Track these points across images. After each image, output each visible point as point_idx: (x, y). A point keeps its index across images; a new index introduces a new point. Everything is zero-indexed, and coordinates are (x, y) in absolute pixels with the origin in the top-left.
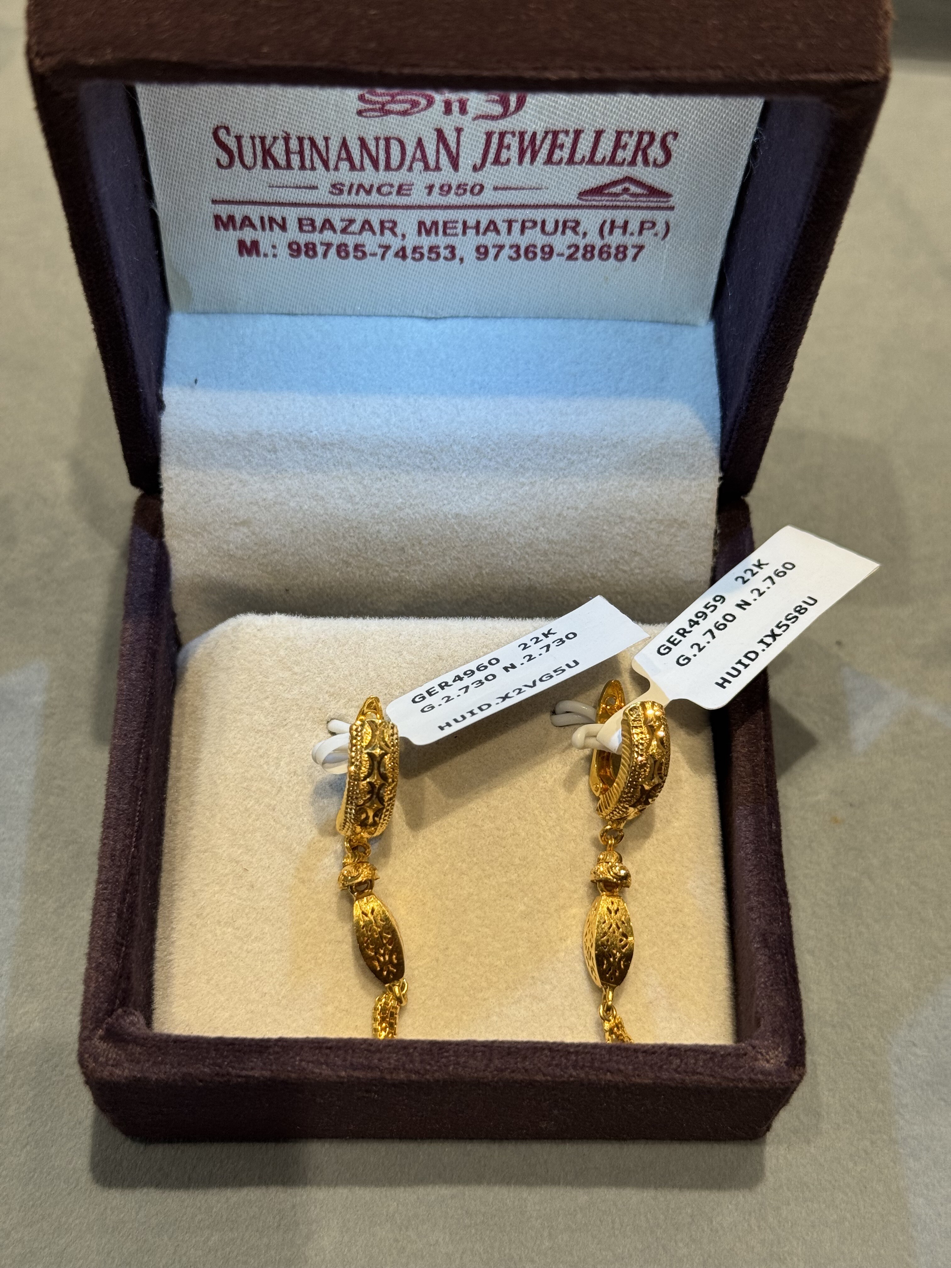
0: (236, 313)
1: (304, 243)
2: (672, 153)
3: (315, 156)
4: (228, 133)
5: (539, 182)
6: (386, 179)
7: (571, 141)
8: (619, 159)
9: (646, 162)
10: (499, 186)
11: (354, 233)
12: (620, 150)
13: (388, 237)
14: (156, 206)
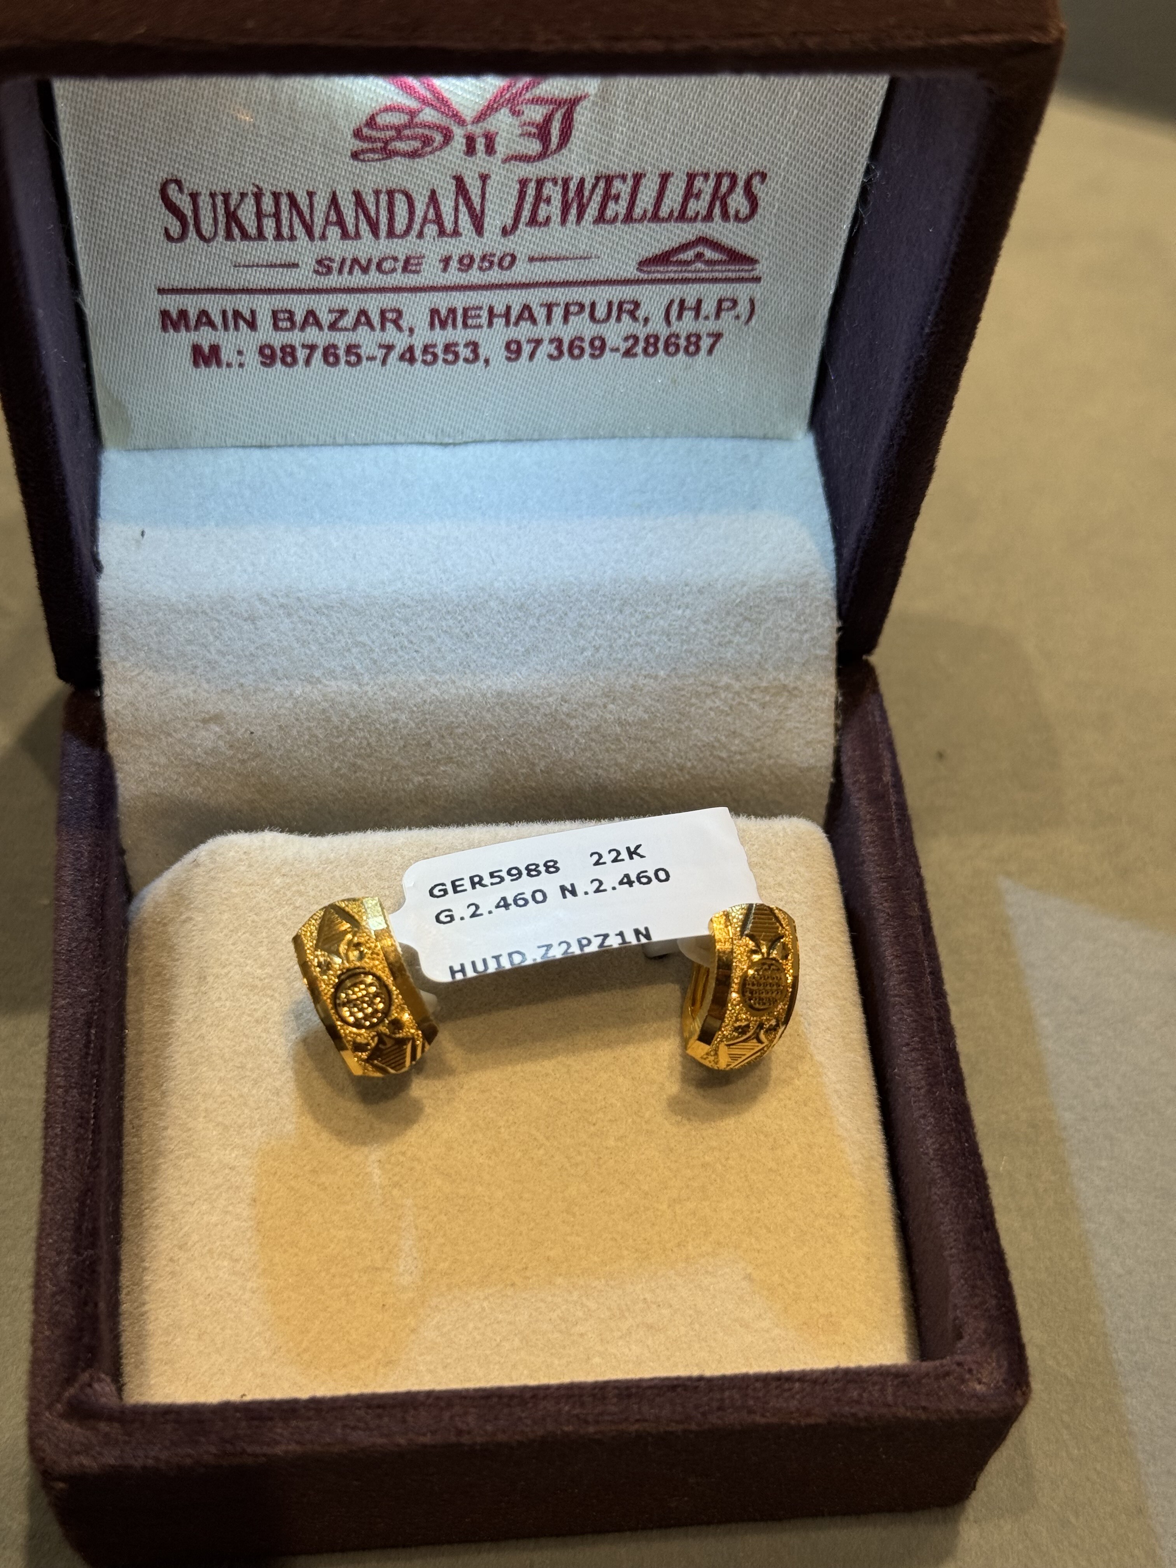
0: (190, 447)
1: (280, 345)
2: (760, 202)
3: (296, 220)
4: (181, 190)
5: (588, 249)
6: (388, 251)
7: (629, 190)
8: (690, 213)
9: (725, 216)
10: (536, 256)
11: (346, 329)
12: (692, 200)
13: (391, 335)
14: (83, 299)
